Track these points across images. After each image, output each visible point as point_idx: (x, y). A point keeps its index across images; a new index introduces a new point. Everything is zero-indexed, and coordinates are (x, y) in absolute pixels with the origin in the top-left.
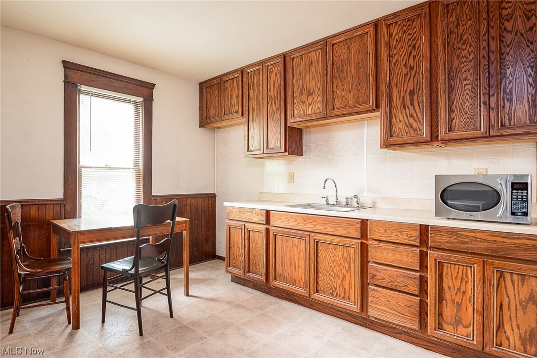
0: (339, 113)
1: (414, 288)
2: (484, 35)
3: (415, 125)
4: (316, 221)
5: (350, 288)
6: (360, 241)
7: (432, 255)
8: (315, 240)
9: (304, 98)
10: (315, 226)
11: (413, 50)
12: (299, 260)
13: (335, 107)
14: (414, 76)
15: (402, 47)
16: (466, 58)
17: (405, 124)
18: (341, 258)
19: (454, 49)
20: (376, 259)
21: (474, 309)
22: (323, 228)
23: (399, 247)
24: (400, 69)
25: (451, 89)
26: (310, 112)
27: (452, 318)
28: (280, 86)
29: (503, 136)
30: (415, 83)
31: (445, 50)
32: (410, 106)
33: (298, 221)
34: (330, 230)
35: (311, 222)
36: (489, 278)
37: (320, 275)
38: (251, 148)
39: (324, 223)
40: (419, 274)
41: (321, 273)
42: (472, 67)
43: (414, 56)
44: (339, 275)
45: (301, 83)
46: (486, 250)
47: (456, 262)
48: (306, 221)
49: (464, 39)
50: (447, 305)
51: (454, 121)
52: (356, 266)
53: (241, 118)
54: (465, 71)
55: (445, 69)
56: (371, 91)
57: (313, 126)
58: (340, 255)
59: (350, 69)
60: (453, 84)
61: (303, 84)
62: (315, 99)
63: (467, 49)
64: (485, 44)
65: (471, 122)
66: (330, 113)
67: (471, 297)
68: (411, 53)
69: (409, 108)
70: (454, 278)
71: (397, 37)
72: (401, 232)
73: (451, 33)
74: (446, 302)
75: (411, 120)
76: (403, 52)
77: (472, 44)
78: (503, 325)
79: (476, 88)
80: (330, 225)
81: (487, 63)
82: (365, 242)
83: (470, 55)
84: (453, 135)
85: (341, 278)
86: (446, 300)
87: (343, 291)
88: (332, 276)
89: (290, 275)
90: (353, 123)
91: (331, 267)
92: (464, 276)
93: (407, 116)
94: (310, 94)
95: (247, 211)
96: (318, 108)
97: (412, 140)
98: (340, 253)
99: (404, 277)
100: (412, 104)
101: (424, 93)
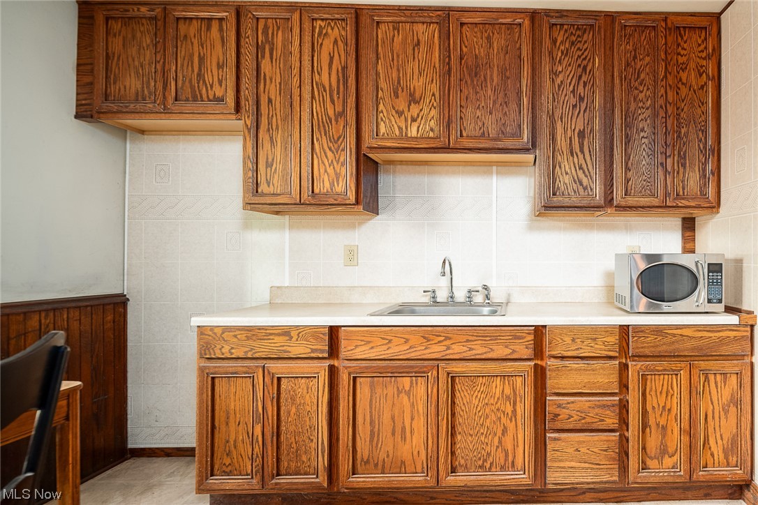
0: (471, 145)
1: (611, 421)
2: (662, 80)
3: (585, 181)
4: (450, 339)
5: (515, 446)
6: (532, 363)
7: (634, 367)
8: (448, 374)
9: (402, 105)
10: (448, 348)
11: (583, 74)
12: (412, 419)
13: (464, 134)
14: (585, 111)
15: (570, 65)
16: (644, 104)
17: (573, 178)
18: (498, 399)
19: (631, 88)
20: (559, 388)
21: (681, 428)
22: (465, 349)
23: (592, 362)
24: (566, 95)
25: (628, 139)
26: (414, 133)
27: (657, 448)
28: (345, 68)
29: (678, 207)
30: (586, 122)
31: (622, 86)
32: (579, 154)
33: (411, 343)
34: (479, 350)
35: (439, 342)
36: (696, 385)
37: (459, 437)
38: (263, 188)
39: (468, 341)
40: (618, 399)
41: (460, 433)
42: (649, 116)
43: (584, 82)
44: (495, 429)
45: (395, 75)
46: (693, 349)
47: (661, 371)
48: (428, 341)
49: (642, 78)
50: (651, 432)
51: (630, 183)
52: (525, 407)
53: (234, 117)
54: (642, 120)
55: (622, 111)
56: (525, 119)
57: (401, 162)
58: (497, 393)
59: (491, 76)
60: (629, 133)
61: (399, 78)
62: (426, 111)
63: (645, 91)
64: (663, 91)
65: (648, 186)
66: (456, 142)
67: (677, 414)
68: (580, 77)
69: (577, 156)
70: (658, 394)
71: (562, 48)
72: (595, 339)
73: (628, 66)
74: (650, 430)
75: (580, 173)
76: (571, 72)
77: (650, 87)
78: (708, 440)
79: (653, 144)
80: (480, 342)
81: (664, 116)
82: (539, 362)
83: (647, 100)
84: (631, 201)
85: (499, 433)
86: (650, 426)
87: (502, 456)
88: (482, 434)
89: (391, 456)
90: (475, 168)
91: (481, 417)
92: (670, 388)
93: (575, 167)
94: (413, 99)
95: (271, 334)
96: (432, 130)
97: (582, 202)
98: (498, 389)
99: (599, 406)
100: (582, 151)
101: (597, 137)
